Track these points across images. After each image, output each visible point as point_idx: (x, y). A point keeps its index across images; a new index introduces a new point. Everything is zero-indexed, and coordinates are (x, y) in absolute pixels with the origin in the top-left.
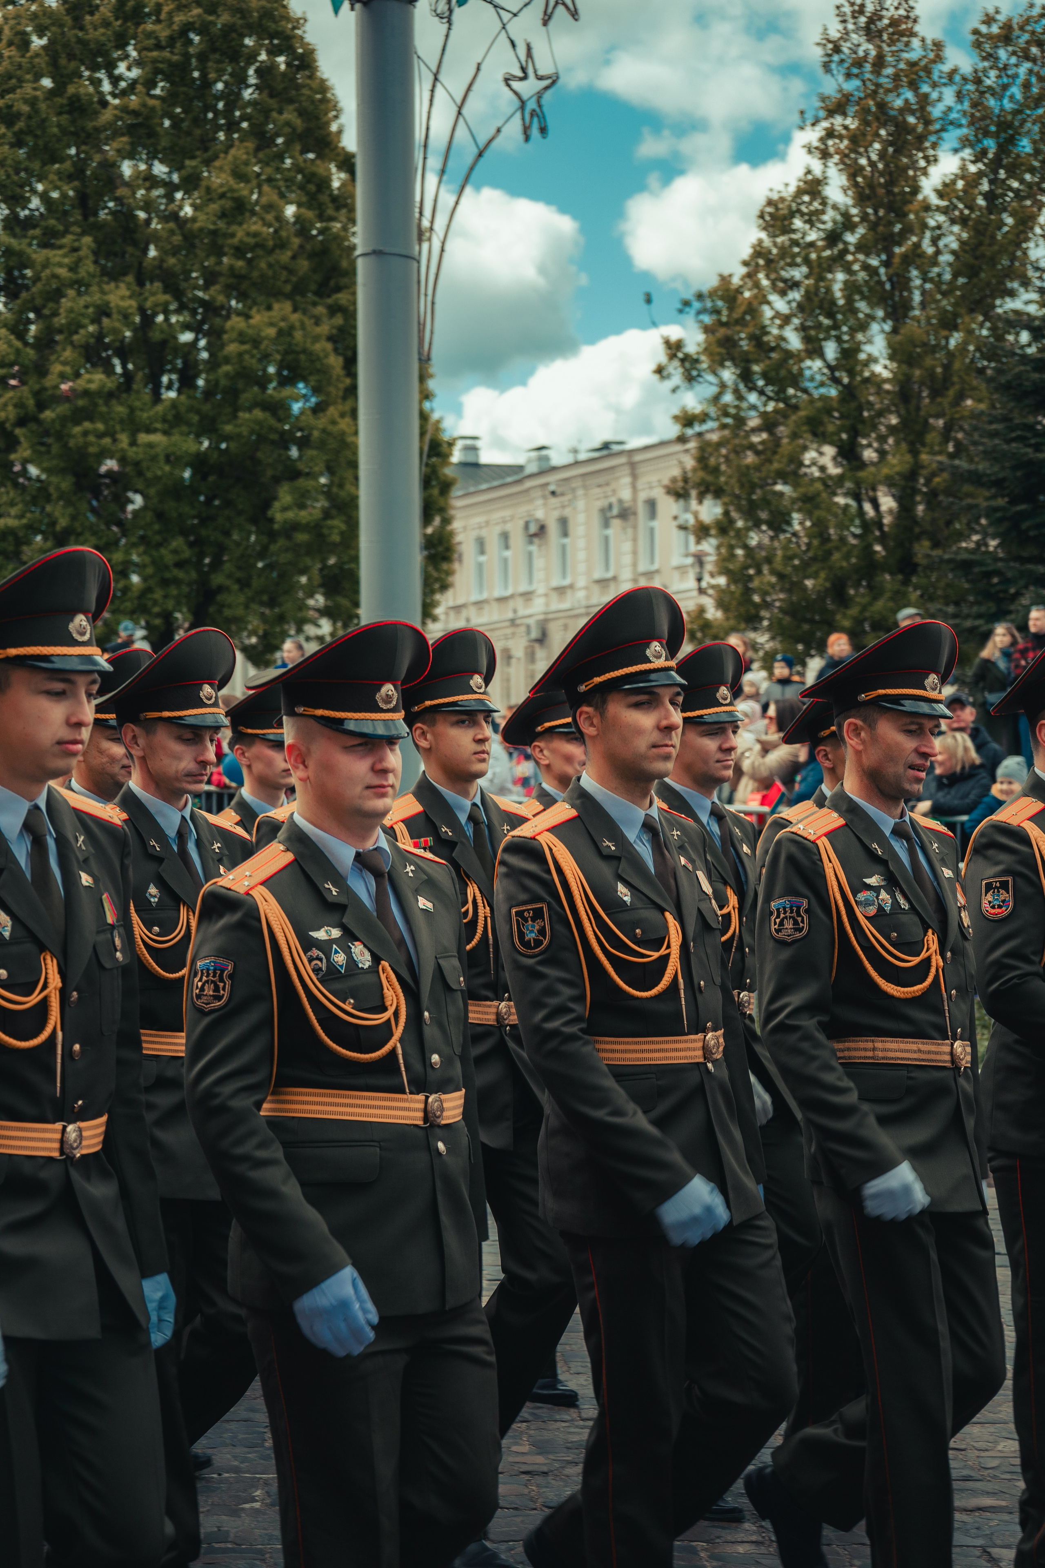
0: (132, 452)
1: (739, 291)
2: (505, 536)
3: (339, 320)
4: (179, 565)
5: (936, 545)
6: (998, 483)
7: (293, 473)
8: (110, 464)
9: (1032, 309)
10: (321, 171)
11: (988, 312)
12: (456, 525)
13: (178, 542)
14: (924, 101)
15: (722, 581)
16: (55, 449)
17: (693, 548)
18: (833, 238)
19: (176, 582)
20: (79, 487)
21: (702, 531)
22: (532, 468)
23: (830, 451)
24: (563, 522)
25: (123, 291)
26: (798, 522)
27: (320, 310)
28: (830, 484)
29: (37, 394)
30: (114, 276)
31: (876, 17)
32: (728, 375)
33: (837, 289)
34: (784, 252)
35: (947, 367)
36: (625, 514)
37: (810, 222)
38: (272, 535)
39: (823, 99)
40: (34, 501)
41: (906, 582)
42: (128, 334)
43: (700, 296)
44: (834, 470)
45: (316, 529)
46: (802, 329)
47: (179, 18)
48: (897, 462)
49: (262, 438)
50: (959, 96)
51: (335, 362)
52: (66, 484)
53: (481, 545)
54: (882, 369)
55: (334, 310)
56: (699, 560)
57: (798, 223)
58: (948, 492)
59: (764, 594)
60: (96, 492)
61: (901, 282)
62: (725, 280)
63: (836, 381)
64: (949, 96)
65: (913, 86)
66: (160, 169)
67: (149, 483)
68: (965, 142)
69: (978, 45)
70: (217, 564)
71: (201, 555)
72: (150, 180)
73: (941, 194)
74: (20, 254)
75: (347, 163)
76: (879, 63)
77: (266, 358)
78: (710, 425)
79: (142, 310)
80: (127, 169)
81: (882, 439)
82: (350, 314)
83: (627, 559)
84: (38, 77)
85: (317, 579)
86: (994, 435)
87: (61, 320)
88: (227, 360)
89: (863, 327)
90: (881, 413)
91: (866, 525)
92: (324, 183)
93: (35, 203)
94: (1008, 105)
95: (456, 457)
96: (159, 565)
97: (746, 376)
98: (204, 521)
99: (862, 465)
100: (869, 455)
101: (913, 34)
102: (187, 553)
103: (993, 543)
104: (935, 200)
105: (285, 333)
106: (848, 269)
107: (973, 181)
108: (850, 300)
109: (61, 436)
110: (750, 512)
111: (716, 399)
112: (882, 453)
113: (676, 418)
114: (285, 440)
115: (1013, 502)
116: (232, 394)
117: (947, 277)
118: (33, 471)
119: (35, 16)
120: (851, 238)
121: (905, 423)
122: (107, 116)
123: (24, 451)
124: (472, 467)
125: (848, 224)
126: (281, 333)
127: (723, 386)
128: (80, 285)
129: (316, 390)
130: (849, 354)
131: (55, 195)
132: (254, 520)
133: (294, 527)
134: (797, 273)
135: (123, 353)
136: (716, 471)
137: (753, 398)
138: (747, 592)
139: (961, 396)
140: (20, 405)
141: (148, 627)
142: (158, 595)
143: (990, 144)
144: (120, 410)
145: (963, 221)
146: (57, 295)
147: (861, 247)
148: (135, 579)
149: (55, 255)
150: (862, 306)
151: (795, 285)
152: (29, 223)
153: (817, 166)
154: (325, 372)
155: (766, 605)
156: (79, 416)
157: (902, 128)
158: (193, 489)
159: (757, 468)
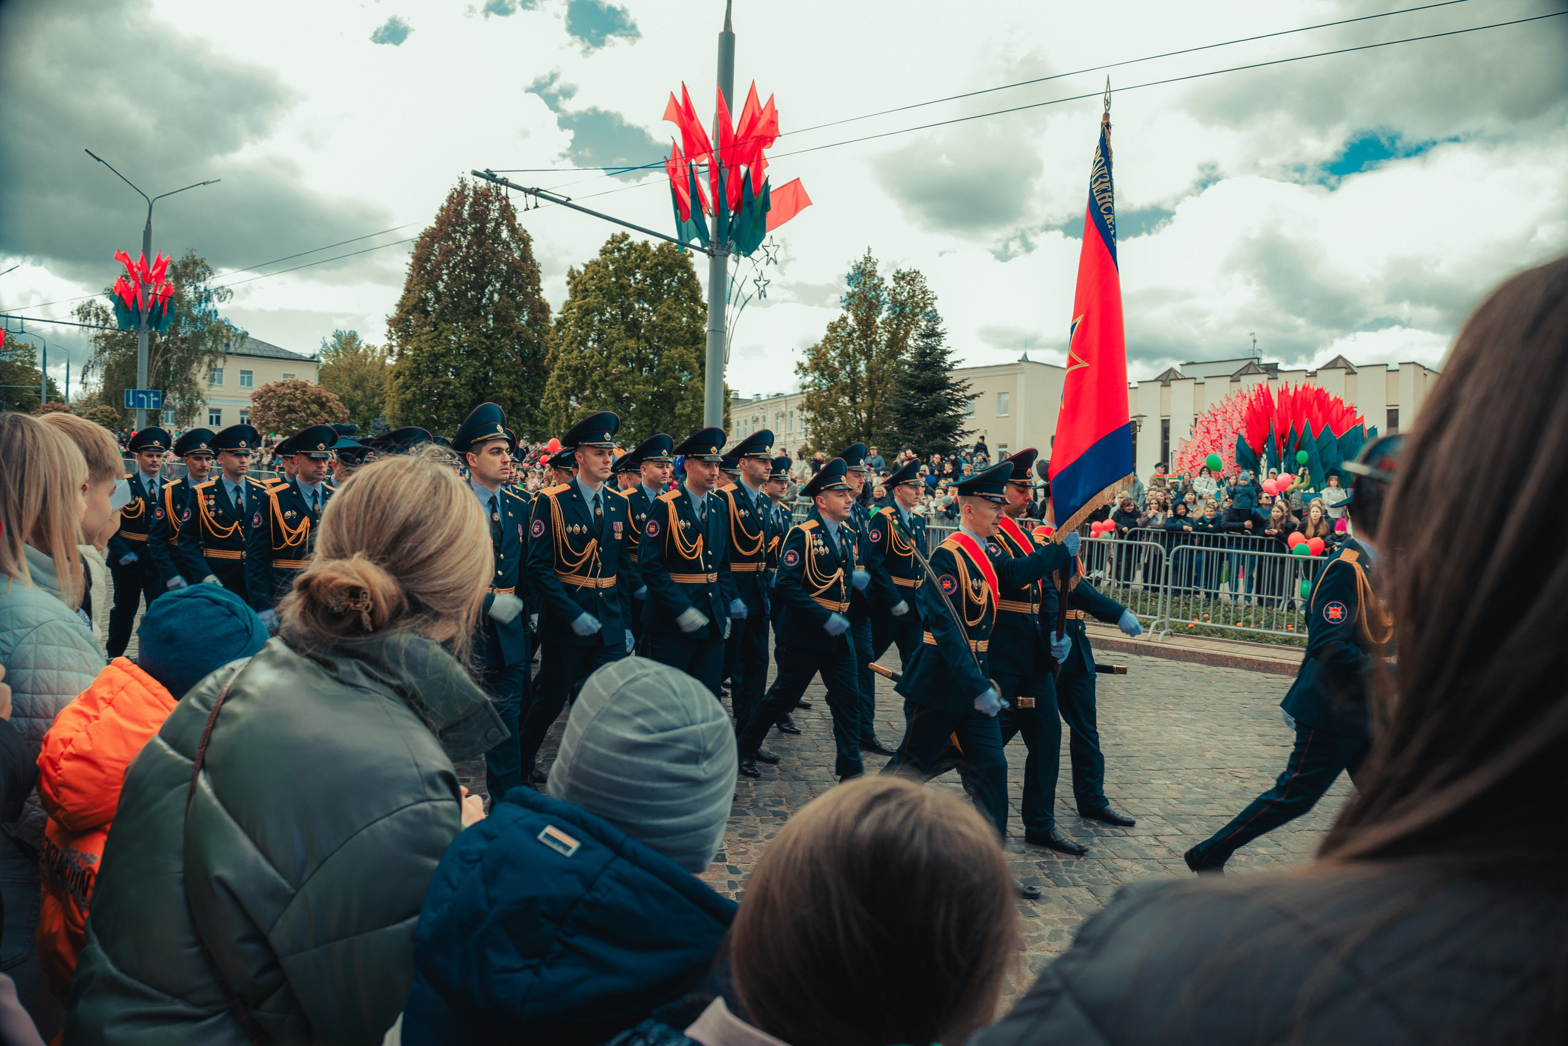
0: (633, 391)
1: (821, 349)
2: (746, 421)
3: (698, 353)
4: (646, 426)
5: (878, 428)
6: (897, 411)
7: (682, 399)
8: (626, 395)
9: (909, 359)
10: (695, 308)
11: (895, 359)
12: (732, 416)
13: (646, 419)
14: (878, 296)
15: (813, 437)
16: (610, 389)
17: (804, 426)
18: (850, 334)
19: (645, 431)
20: (617, 401)
21: (807, 421)
22: (755, 400)
23: (847, 398)
24: (764, 417)
25: (633, 342)
26: (837, 419)
27: (693, 350)
28: (847, 408)
29: (605, 372)
30: (630, 337)
31: (864, 270)
32: (817, 374)
33: (851, 350)
34: (835, 338)
35: (883, 375)
36: (783, 416)
37: (843, 330)
38: (675, 417)
39: (847, 293)
40: (603, 405)
41: (869, 439)
42: (634, 355)
43: (809, 350)
44: (849, 404)
45: (689, 416)
46: (839, 362)
47: (655, 261)
48: (867, 403)
49: (673, 388)
50: (889, 294)
51: (697, 365)
52: (613, 400)
53: (738, 423)
54: (864, 375)
55: (697, 350)
56: (806, 430)
57: (839, 330)
58: (883, 413)
59: (826, 441)
60: (622, 402)
61: (871, 349)
62: (816, 346)
63: (849, 377)
64: (886, 293)
65: (875, 291)
66: (646, 306)
67: (638, 401)
68: (890, 309)
69: (895, 280)
70: (657, 426)
71: (653, 423)
72: (643, 309)
73: (882, 323)
74: (603, 330)
75: (704, 307)
76: (865, 283)
77: (675, 363)
78: (811, 389)
79: (638, 348)
80: (637, 306)
81: (863, 396)
82: (702, 353)
83: (783, 429)
84: (611, 278)
85: (688, 431)
86: (896, 396)
87: (613, 350)
88: (663, 364)
89: (858, 362)
90: (863, 388)
91: (857, 422)
92: (695, 312)
93: (608, 315)
94: (903, 298)
95: (732, 396)
96: (641, 426)
97: (822, 375)
98: (654, 412)
99: (857, 403)
100: (858, 400)
101: (875, 275)
102: (649, 423)
103: (895, 429)
104: (880, 325)
105: (681, 356)
106: (854, 344)
107: (892, 321)
108: (854, 353)
109: (611, 385)
110: (822, 416)
111: (813, 381)
112: (863, 400)
113: (800, 387)
114: (680, 389)
115: (902, 416)
116: (665, 374)
117: (884, 348)
118: (603, 396)
119: (611, 260)
120: (855, 335)
121: (870, 390)
122: (631, 290)
123: (600, 389)
124: (737, 399)
125: (854, 331)
126: (680, 356)
127: (815, 378)
128: (619, 340)
129: (690, 374)
130: (853, 370)
131: (614, 313)
132: (669, 413)
133: (681, 415)
134: (839, 345)
135: (632, 361)
136: (812, 402)
137: (824, 381)
138: (821, 440)
139: (887, 384)
140: (600, 375)
141: (636, 444)
142: (639, 434)
143: (897, 309)
144: (630, 378)
145: (889, 332)
146: (614, 342)
147: (858, 338)
148: (632, 429)
149: (613, 331)
150: (858, 355)
151: (838, 348)
152: (606, 321)
153: (845, 313)
154: (693, 368)
155: (826, 445)
156: (617, 379)
157: (871, 303)
158: (651, 403)
159: (825, 402)
